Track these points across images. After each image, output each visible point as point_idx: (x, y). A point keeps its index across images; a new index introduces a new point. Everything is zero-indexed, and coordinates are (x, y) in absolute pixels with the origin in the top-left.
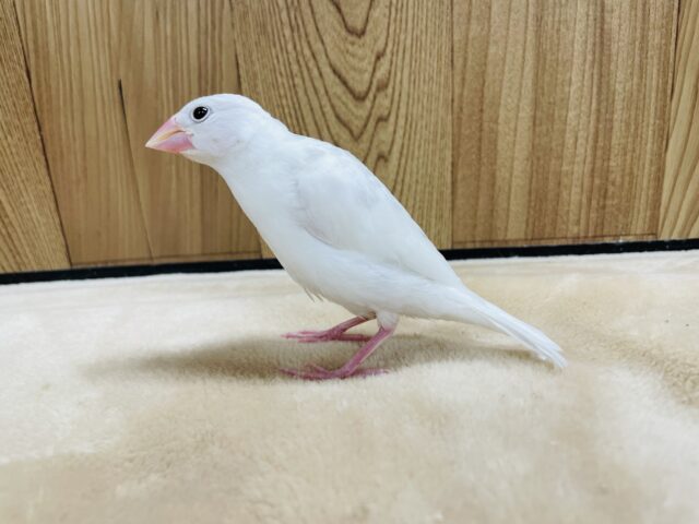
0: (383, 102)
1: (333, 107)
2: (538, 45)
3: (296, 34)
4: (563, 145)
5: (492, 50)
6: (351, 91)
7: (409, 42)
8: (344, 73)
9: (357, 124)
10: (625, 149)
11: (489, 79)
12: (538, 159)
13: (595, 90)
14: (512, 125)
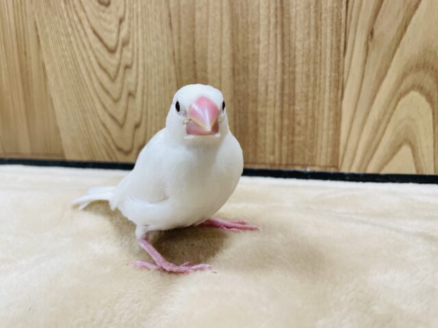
0: (127, 54)
1: (96, 57)
2: (232, 10)
3: (68, 6)
4: (257, 91)
5: (198, 15)
6: (106, 46)
7: (139, 9)
8: (100, 33)
9: (112, 70)
10: (307, 96)
11: (197, 39)
12: (239, 102)
13: (279, 47)
14: (217, 75)
